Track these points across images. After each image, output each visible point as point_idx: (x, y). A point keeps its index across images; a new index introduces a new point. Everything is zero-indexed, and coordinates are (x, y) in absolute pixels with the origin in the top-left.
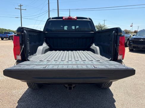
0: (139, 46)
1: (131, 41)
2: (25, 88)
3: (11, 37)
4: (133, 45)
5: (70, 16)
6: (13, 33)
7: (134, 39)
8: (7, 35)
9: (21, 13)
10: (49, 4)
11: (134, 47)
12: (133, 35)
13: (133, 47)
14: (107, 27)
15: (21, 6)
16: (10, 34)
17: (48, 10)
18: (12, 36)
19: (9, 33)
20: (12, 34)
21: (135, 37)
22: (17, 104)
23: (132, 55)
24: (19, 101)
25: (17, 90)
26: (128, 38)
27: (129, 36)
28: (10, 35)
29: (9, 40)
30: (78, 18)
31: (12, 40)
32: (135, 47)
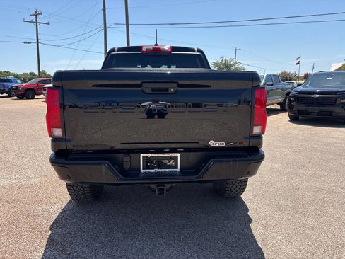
0: (310, 109)
1: (293, 97)
2: (62, 201)
3: (14, 89)
4: (297, 107)
5: (156, 45)
6: (19, 81)
7: (300, 92)
8: (4, 86)
9: (37, 31)
10: (104, 10)
11: (300, 112)
12: (299, 85)
13: (298, 111)
14: (241, 65)
15: (36, 15)
16: (11, 82)
17: (103, 26)
18: (16, 87)
19: (9, 81)
20: (17, 82)
21: (301, 88)
22: (50, 232)
23: (295, 129)
24: (52, 225)
25: (44, 206)
26: (287, 91)
27: (291, 86)
28: (10, 85)
29: (9, 96)
30: (174, 49)
31: (16, 98)
32: (302, 111)
